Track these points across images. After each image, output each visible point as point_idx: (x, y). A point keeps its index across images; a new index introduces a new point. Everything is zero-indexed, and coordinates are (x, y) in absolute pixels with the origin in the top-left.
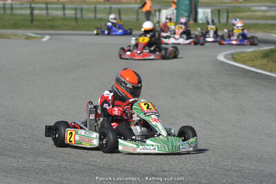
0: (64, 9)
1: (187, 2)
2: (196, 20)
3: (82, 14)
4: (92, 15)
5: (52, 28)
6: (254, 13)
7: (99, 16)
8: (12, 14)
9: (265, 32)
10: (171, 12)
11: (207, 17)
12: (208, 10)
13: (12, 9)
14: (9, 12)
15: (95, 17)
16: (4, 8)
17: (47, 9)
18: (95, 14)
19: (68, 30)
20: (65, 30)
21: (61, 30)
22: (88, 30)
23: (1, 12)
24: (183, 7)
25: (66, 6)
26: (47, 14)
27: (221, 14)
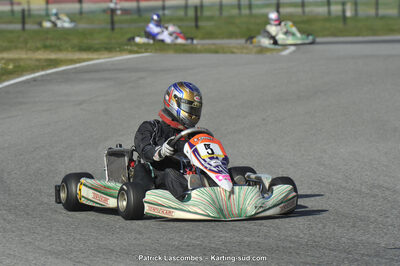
3: (356, 10)
8: (251, 15)
13: (250, 6)
14: (245, 11)
16: (239, 7)
17: (303, 5)
23: (235, 12)
26: (304, 12)
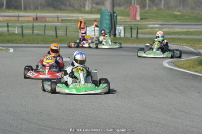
0: (8, 26)
1: (108, 22)
2: (115, 35)
4: (31, 32)
5: (9, 42)
6: (152, 30)
7: (35, 32)
9: (177, 45)
10: (93, 29)
11: (120, 33)
12: (122, 28)
15: (33, 33)
18: (33, 30)
19: (22, 43)
20: (20, 43)
21: (17, 43)
22: (38, 44)
24: (105, 25)
25: (9, 24)
27: (132, 30)
